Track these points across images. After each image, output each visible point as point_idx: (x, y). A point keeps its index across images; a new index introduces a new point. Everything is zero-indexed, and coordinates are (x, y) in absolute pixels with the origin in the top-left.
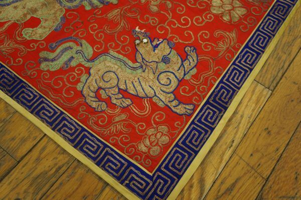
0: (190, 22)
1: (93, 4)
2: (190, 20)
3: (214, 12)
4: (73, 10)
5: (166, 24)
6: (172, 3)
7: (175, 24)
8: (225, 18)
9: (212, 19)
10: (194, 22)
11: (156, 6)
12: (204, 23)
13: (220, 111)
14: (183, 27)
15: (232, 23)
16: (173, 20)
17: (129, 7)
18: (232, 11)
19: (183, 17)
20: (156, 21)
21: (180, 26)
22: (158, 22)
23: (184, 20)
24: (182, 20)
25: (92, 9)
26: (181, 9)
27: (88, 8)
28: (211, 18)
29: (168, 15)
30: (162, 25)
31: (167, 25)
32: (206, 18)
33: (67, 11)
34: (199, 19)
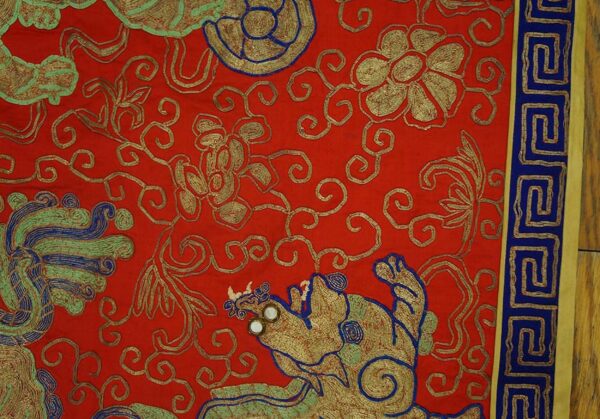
0: (342, 186)
1: (78, 285)
2: (338, 181)
3: (384, 111)
4: (49, 337)
5: (288, 232)
6: (265, 163)
7: (310, 219)
8: (420, 116)
9: (392, 140)
10: (355, 180)
11: (229, 200)
12: (377, 167)
13: (541, 383)
14: (332, 212)
15: (446, 115)
16: (299, 210)
17: (168, 241)
18: (425, 75)
19: (319, 186)
20: (260, 243)
21: (326, 214)
22: (267, 245)
23: (324, 192)
24: (320, 197)
25: (87, 306)
26: (301, 168)
27: (76, 308)
28: (385, 137)
29: (278, 208)
30: (280, 243)
31: (294, 233)
32: (376, 149)
33: (35, 347)
34: (358, 164)
